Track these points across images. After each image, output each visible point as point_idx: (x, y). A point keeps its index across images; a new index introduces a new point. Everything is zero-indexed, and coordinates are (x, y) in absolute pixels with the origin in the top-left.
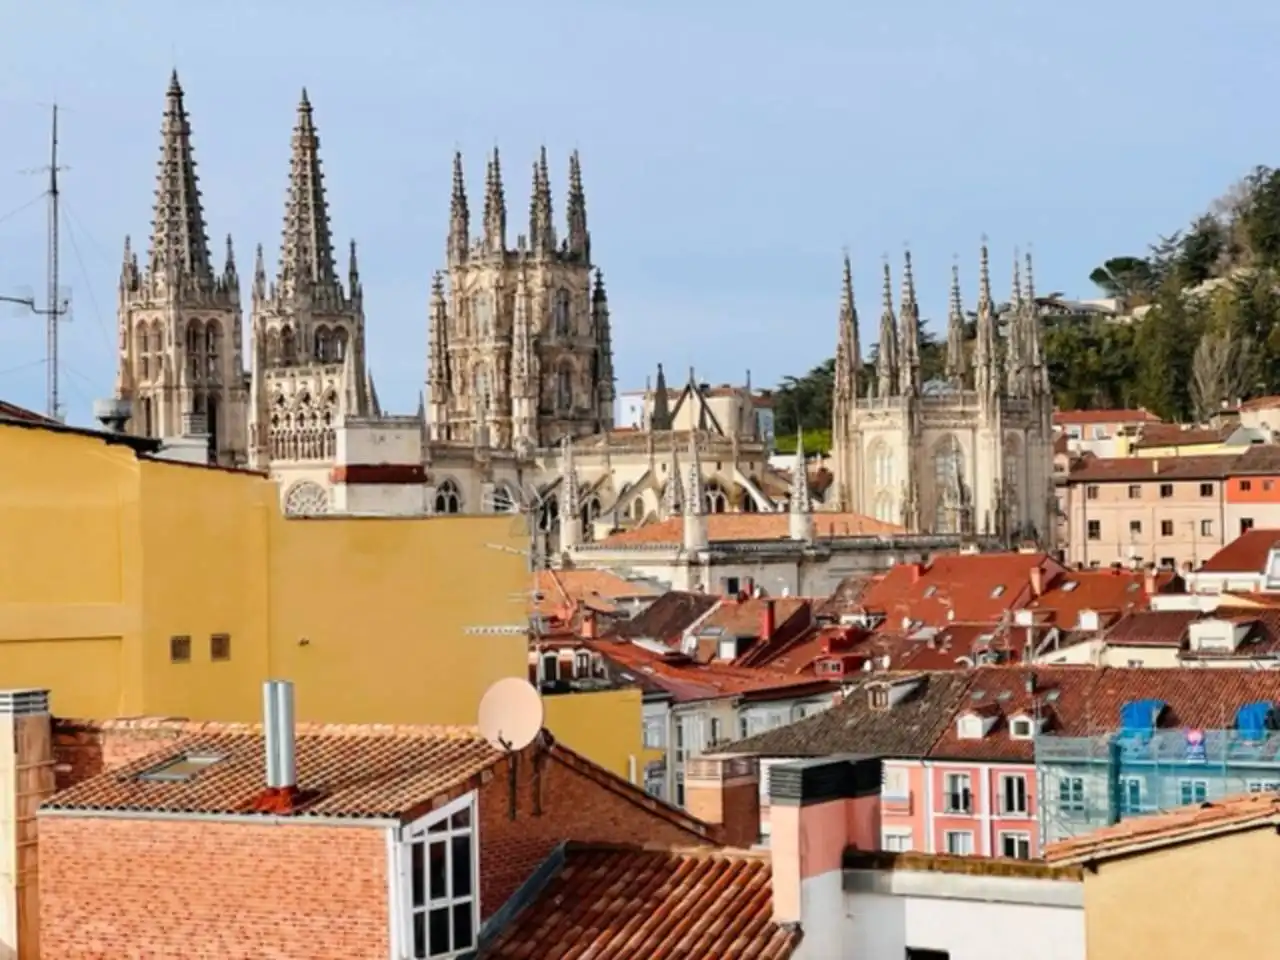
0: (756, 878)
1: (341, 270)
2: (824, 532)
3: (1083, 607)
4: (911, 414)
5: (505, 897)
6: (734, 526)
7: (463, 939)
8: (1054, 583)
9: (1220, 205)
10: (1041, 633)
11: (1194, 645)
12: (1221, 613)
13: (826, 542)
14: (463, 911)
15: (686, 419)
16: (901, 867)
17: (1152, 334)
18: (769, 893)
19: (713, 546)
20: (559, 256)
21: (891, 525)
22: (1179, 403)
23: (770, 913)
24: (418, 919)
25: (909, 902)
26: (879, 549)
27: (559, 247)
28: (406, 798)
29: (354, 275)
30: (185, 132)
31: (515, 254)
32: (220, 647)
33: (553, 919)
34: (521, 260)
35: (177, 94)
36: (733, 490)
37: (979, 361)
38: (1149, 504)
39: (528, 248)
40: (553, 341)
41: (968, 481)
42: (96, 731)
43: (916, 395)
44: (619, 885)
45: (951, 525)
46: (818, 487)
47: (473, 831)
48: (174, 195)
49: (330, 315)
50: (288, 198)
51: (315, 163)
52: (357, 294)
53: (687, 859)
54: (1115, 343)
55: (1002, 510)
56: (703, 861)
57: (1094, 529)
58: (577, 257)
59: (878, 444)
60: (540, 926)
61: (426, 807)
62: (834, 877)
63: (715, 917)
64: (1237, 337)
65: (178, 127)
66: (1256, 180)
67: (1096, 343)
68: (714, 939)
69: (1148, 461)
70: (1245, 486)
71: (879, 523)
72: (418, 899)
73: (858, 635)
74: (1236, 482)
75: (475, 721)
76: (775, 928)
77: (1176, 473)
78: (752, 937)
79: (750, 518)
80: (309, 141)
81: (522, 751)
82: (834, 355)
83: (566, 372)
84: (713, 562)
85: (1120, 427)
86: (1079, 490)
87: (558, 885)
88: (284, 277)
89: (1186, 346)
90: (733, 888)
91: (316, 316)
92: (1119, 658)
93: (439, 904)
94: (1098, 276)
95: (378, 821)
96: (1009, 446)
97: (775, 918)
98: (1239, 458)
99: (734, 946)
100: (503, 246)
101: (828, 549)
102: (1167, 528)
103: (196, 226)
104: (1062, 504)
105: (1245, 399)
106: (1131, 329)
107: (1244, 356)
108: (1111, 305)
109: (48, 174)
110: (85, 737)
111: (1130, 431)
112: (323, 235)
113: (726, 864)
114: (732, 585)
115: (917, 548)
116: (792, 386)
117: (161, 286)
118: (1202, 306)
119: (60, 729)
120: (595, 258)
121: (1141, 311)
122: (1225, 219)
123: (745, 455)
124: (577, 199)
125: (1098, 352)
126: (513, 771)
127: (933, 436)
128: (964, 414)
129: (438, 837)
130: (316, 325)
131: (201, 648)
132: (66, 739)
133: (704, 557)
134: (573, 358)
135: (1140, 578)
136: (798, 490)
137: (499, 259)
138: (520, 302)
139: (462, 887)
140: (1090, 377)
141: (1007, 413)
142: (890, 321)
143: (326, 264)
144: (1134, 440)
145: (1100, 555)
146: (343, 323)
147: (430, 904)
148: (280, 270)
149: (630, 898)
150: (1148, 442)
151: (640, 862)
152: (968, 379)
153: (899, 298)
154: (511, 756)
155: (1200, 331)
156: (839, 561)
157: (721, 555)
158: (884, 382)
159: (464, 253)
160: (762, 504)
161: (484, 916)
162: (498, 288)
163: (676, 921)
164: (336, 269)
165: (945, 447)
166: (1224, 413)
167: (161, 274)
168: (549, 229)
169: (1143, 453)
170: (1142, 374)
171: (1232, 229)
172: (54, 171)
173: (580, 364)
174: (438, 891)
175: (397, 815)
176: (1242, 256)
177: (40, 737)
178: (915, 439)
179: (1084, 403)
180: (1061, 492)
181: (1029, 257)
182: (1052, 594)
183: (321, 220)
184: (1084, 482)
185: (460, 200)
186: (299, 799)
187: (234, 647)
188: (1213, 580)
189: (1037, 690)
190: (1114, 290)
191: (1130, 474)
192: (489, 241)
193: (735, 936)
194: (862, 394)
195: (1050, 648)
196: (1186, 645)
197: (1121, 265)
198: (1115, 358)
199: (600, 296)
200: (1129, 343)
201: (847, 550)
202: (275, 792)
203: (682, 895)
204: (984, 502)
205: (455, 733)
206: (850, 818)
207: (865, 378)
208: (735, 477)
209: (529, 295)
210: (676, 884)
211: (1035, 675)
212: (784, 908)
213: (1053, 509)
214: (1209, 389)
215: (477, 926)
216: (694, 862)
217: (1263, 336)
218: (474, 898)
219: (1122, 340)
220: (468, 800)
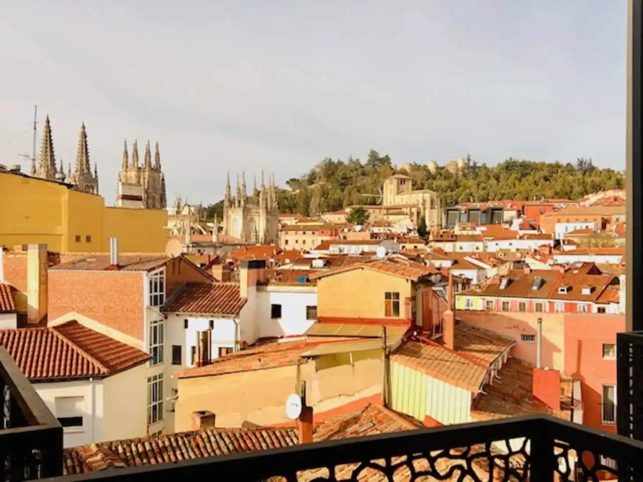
0: (236, 288)
1: (92, 170)
2: (221, 240)
3: (286, 258)
4: (244, 212)
5: (171, 294)
6: (198, 238)
7: (161, 303)
8: (279, 252)
9: (317, 167)
10: (276, 264)
11: (314, 265)
12: (320, 258)
13: (222, 243)
14: (161, 296)
15: (185, 211)
16: (271, 285)
17: (300, 197)
18: (239, 291)
19: (193, 243)
20: (153, 169)
21: (238, 239)
22: (307, 213)
23: (239, 296)
24: (151, 297)
25: (271, 294)
26: (236, 245)
27: (152, 167)
28: (148, 267)
29: (96, 172)
30: (50, 132)
31: (141, 168)
32: (88, 239)
33: (184, 299)
34: (142, 170)
35: (48, 122)
36: (197, 230)
37: (260, 199)
38: (300, 236)
39: (144, 166)
40: (151, 190)
41: (257, 229)
42: (58, 254)
43: (245, 207)
44: (201, 291)
45: (253, 240)
46: (220, 229)
47: (164, 276)
48: (46, 148)
49: (90, 182)
50: (78, 150)
51: (86, 142)
52: (96, 177)
53: (217, 285)
54: (292, 199)
55: (265, 236)
56: (221, 285)
57: (287, 242)
58: (157, 169)
59: (235, 219)
60: (181, 299)
61: (153, 269)
62: (254, 288)
63: (225, 297)
64: (320, 198)
65: (48, 130)
66: (325, 161)
67: (287, 198)
68: (226, 301)
69: (300, 226)
70: (322, 232)
71: (235, 238)
72: (151, 292)
73: (231, 264)
74: (320, 231)
75: (164, 251)
76: (241, 299)
77: (307, 228)
78: (235, 301)
79: (201, 236)
80: (84, 136)
81: (176, 258)
82: (224, 198)
83: (154, 198)
84: (193, 247)
85: (293, 218)
86: (284, 232)
87: (185, 292)
88: (77, 171)
89: (308, 200)
90: (229, 291)
91: (85, 182)
92: (296, 268)
93: (156, 294)
94: (288, 182)
95: (141, 272)
96: (268, 220)
97: (240, 297)
98: (321, 226)
99: (231, 303)
100: (137, 165)
101: (223, 244)
102: (304, 242)
103: (52, 156)
104: (280, 236)
105: (322, 213)
106: (295, 195)
107: (322, 203)
108: (290, 189)
109: (33, 124)
110: (56, 256)
111: (296, 219)
112: (87, 161)
113: (227, 286)
114: (199, 251)
115: (245, 245)
116: (211, 206)
117: (42, 171)
118: (312, 190)
119: (50, 254)
120: (162, 170)
121: (298, 191)
122: (318, 170)
123: (200, 221)
124: (158, 154)
125: (288, 200)
126: (174, 263)
127: (249, 217)
128: (257, 213)
129: (156, 277)
130: (85, 184)
131: (83, 239)
132: (51, 257)
133: (191, 245)
134: (156, 195)
135: (300, 252)
136: (215, 231)
137: (137, 169)
138: (142, 180)
139: (161, 290)
140: (285, 207)
141: (267, 212)
142: (239, 189)
143: (88, 169)
144: (297, 221)
145: (289, 248)
146: (93, 184)
147: (154, 294)
148: (75, 170)
149: (203, 294)
150: (300, 221)
151: (205, 286)
152: (258, 204)
153: (241, 183)
154: (174, 259)
155: (312, 196)
156: (224, 247)
157: (195, 245)
158: (237, 204)
159: (127, 167)
160: (204, 233)
161: (167, 297)
162: (136, 177)
163: (216, 298)
164: (91, 170)
165: (252, 220)
166: (317, 216)
167: (43, 169)
168: (150, 162)
169: (299, 224)
170: (298, 207)
171: (319, 172)
172: (35, 123)
173: (158, 197)
174: (156, 291)
175: (146, 270)
176: (322, 179)
177: (45, 255)
178: (245, 218)
179: (284, 212)
180: (280, 233)
181: (273, 175)
182: (279, 255)
183: (87, 157)
184: (285, 230)
185: (126, 153)
186: (119, 267)
187: (92, 239)
188: (317, 251)
189: (277, 275)
190: (291, 186)
191: (296, 229)
192: (134, 165)
193: (231, 301)
194: (231, 207)
195: (280, 266)
196: (312, 265)
197: (294, 180)
198: (292, 202)
199: (163, 180)
200: (295, 199)
201: (227, 245)
202: (113, 265)
203: (217, 293)
204: (261, 235)
205: (158, 254)
206: (258, 274)
207: (231, 203)
208: (198, 226)
209: (144, 179)
210: (215, 290)
211: (277, 271)
212: (243, 294)
213: (277, 236)
214: (314, 211)
215: (165, 300)
216: (219, 286)
217: (326, 198)
218: (164, 293)
219: (293, 198)
220: (163, 268)
